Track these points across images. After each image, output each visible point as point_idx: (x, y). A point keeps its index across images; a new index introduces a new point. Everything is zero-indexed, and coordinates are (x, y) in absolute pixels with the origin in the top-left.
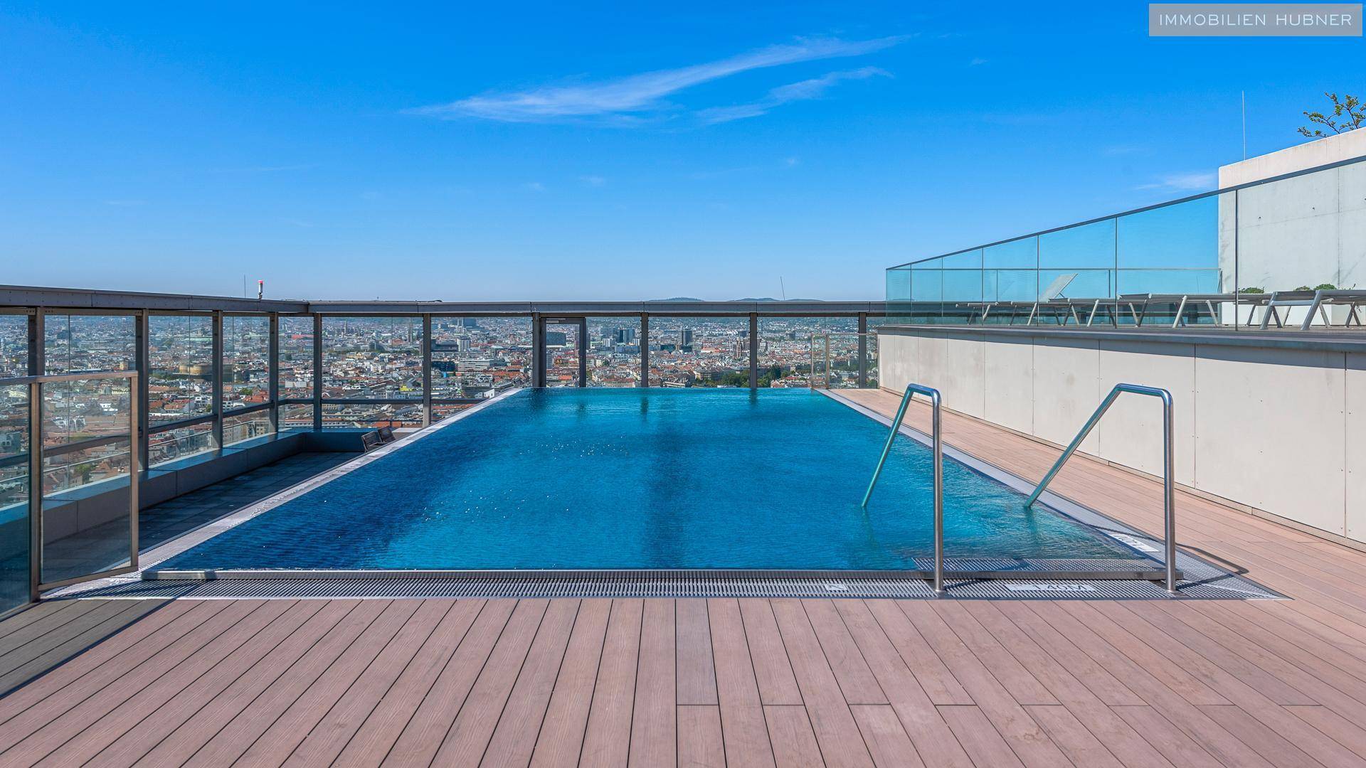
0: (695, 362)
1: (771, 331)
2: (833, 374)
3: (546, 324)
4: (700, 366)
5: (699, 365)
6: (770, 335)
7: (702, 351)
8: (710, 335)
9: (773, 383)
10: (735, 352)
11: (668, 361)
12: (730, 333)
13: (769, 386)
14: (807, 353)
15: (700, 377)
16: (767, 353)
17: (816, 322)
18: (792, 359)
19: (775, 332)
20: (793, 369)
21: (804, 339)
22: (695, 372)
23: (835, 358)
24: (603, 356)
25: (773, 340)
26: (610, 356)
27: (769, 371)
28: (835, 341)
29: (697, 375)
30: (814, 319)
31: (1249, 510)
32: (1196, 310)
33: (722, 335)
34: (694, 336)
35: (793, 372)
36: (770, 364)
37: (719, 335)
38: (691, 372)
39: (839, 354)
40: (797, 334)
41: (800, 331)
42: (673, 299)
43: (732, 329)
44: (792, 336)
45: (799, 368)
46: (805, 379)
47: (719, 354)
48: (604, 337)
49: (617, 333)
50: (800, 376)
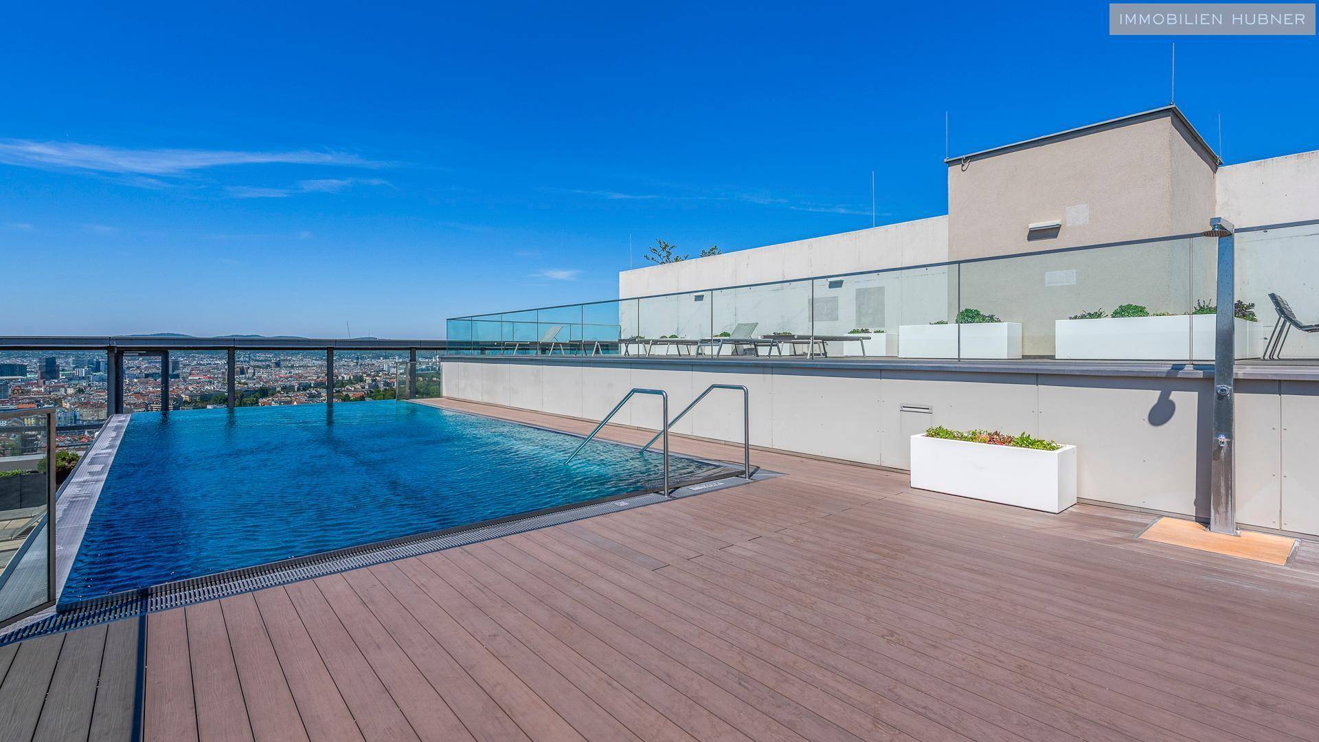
0: (182, 387)
1: (258, 361)
2: (314, 391)
3: (123, 355)
4: (189, 390)
5: (187, 389)
6: (257, 363)
7: (190, 378)
8: (198, 364)
9: (261, 400)
10: (224, 378)
11: (153, 388)
12: (219, 362)
13: (258, 403)
14: (291, 377)
15: (188, 399)
16: (255, 377)
17: (299, 354)
18: (277, 381)
19: (262, 361)
20: (278, 389)
21: (288, 367)
22: (183, 396)
23: (315, 380)
24: (76, 385)
25: (258, 367)
26: (84, 384)
27: (256, 391)
28: (314, 368)
29: (185, 397)
30: (297, 351)
31: (723, 443)
32: (608, 347)
33: (210, 364)
34: (181, 366)
35: (279, 392)
36: (258, 386)
37: (208, 364)
38: (179, 396)
39: (318, 378)
40: (282, 363)
41: (284, 360)
42: (155, 335)
43: (220, 359)
44: (278, 364)
45: (284, 388)
46: (289, 397)
47: (207, 380)
48: (77, 367)
49: (93, 364)
50: (285, 395)
